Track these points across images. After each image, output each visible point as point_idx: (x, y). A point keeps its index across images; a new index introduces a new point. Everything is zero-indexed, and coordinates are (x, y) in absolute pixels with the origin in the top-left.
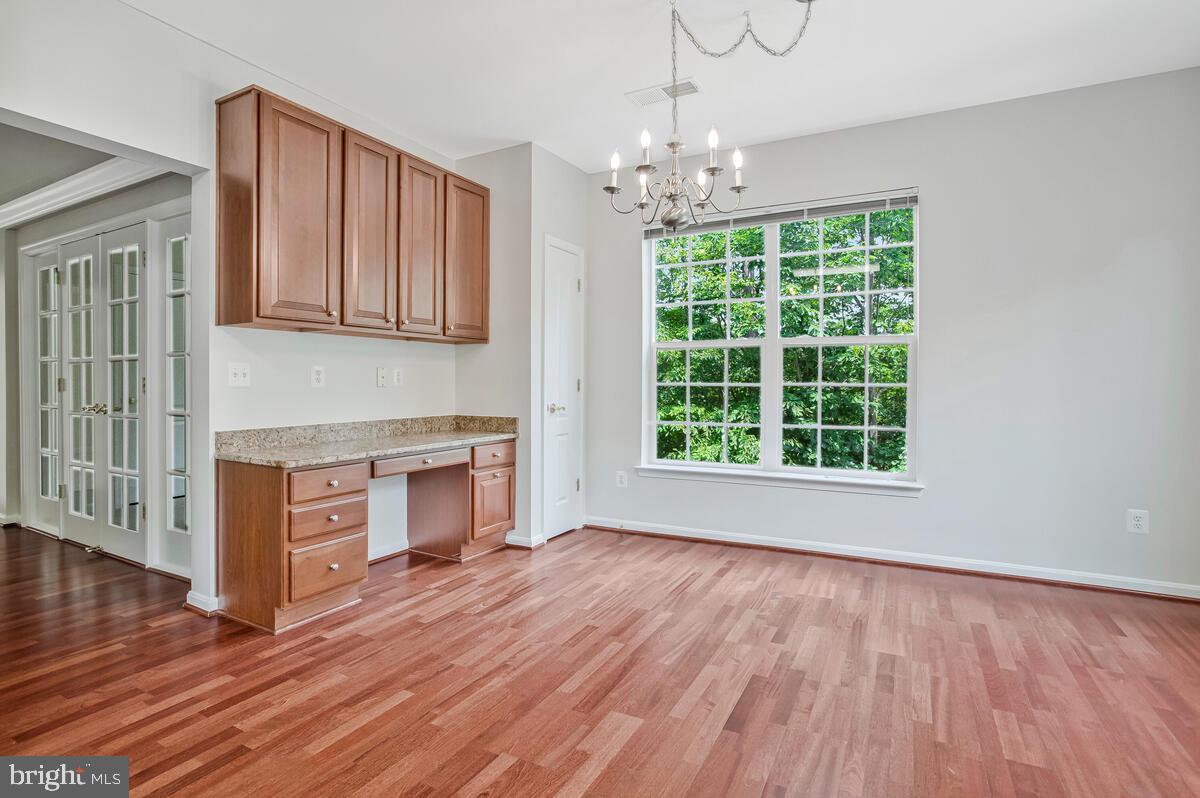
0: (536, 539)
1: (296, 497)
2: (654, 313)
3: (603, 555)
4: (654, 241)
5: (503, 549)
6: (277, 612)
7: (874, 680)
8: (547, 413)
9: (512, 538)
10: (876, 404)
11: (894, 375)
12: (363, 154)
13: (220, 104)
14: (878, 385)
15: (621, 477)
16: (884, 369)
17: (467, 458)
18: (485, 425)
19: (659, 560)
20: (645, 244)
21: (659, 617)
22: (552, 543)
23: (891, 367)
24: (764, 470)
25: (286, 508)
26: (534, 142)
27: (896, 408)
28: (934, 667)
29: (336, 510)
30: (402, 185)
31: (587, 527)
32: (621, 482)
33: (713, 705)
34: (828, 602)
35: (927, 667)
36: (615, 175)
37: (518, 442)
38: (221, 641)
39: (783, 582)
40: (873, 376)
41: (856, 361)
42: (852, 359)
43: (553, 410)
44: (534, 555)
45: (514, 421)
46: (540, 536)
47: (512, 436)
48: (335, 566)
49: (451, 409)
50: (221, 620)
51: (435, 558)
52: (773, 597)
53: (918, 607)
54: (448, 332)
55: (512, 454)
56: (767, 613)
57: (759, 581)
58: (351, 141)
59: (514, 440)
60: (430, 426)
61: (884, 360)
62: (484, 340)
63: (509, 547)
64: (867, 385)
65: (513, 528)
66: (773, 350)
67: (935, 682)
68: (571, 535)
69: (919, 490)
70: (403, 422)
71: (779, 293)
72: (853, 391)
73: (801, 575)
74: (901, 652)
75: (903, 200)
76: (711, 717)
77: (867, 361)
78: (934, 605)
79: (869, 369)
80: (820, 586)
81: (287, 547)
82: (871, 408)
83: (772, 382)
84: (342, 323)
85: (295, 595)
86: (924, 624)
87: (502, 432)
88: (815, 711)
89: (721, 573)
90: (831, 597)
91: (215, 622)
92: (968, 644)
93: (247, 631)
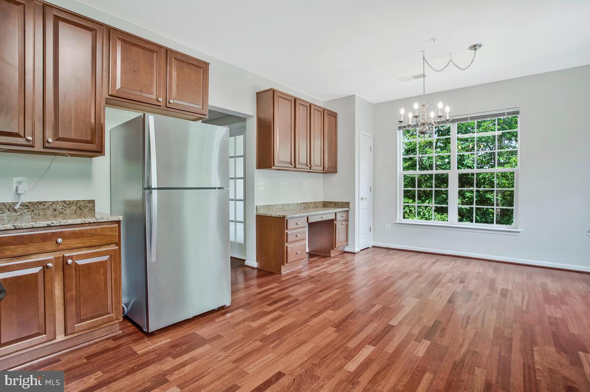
0: (357, 250)
1: (289, 228)
2: (402, 159)
3: (385, 256)
4: (401, 131)
5: (343, 253)
6: (282, 267)
7: (499, 295)
8: (360, 200)
9: (347, 249)
10: (499, 198)
11: (509, 184)
12: (301, 106)
13: (257, 94)
14: (500, 189)
15: (388, 226)
16: (504, 181)
17: (334, 217)
18: (336, 205)
19: (407, 258)
20: (398, 131)
21: (414, 275)
22: (362, 252)
23: (507, 180)
24: (450, 224)
25: (286, 231)
26: (356, 95)
27: (509, 199)
28: (523, 292)
29: (299, 233)
30: (311, 115)
31: (373, 247)
32: (388, 229)
33: (441, 297)
34: (480, 273)
35: (520, 293)
36: (402, 116)
37: (349, 212)
38: (258, 277)
39: (460, 267)
40: (498, 184)
41: (489, 177)
42: (487, 176)
43: (362, 199)
44: (356, 255)
45: (349, 203)
46: (358, 248)
47: (348, 209)
48: (299, 253)
49: (321, 199)
50: (259, 270)
51: (320, 255)
52: (457, 270)
53: (518, 277)
54: (325, 170)
55: (348, 216)
56: (455, 275)
57: (450, 266)
58: (297, 102)
59: (348, 211)
60: (316, 205)
61: (504, 177)
62: (336, 172)
63: (346, 252)
64: (495, 189)
65: (348, 245)
66: (453, 175)
67: (523, 297)
68: (368, 249)
69: (519, 232)
70: (307, 203)
71: (457, 151)
72: (486, 192)
73: (468, 264)
74: (510, 288)
75: (513, 113)
76: (442, 300)
77: (495, 177)
78: (525, 276)
79: (496, 181)
80: (475, 269)
81: (286, 244)
82: (497, 200)
83: (453, 188)
84: (295, 167)
85: (289, 261)
86: (520, 281)
87: (344, 208)
88: (478, 301)
89: (434, 263)
90: (481, 272)
91: (256, 271)
92: (538, 288)
93: (270, 274)
